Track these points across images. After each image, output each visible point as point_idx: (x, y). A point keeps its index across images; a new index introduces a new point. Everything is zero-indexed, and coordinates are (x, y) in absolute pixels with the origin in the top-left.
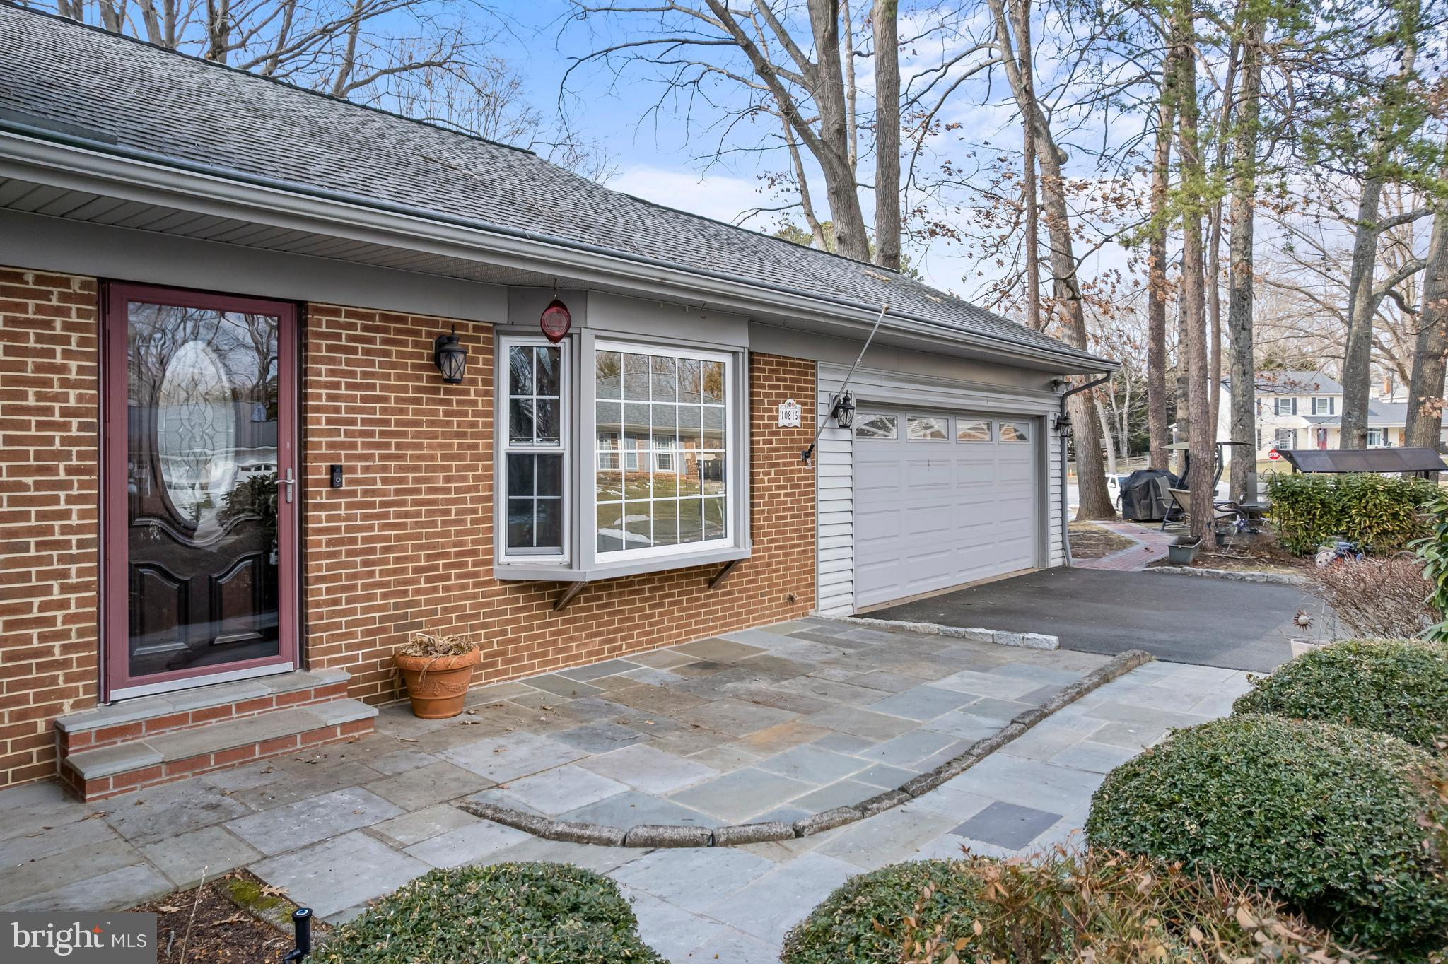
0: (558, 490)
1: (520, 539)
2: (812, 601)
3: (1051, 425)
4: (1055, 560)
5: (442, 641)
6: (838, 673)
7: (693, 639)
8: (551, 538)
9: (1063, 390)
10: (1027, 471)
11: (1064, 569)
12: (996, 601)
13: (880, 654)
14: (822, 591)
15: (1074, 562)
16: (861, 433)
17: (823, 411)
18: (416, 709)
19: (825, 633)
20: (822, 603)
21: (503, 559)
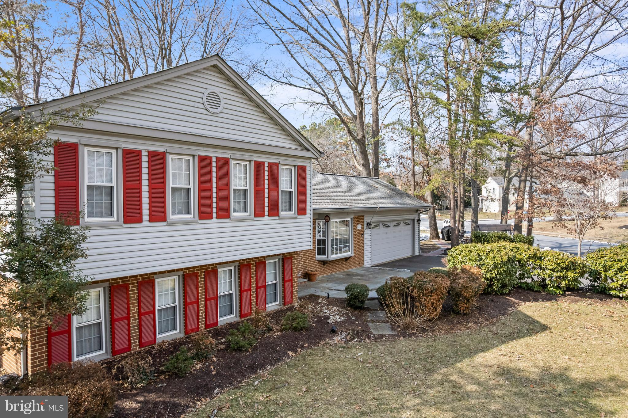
0: (325, 245)
1: (319, 253)
2: (363, 264)
3: (416, 221)
4: (417, 253)
5: (313, 270)
6: (371, 276)
7: (343, 271)
8: (324, 253)
9: (419, 212)
10: (410, 232)
11: (419, 256)
12: (401, 263)
13: (378, 273)
14: (365, 262)
15: (422, 254)
16: (373, 228)
17: (365, 225)
18: (309, 280)
19: (367, 269)
20: (365, 264)
21: (317, 257)
